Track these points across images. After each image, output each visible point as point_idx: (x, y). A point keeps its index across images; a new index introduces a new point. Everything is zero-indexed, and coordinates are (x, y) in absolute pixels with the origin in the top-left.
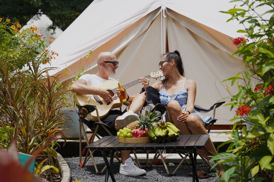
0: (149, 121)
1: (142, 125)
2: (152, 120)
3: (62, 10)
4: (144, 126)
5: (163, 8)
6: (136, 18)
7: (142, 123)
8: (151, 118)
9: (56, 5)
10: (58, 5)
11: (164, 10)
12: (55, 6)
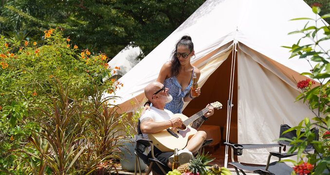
0: (201, 165)
1: (193, 169)
2: (205, 164)
3: (145, 41)
4: (195, 170)
5: (236, 42)
6: (207, 51)
7: (193, 166)
8: (203, 162)
9: (140, 36)
10: (142, 36)
11: (236, 44)
12: (138, 37)
